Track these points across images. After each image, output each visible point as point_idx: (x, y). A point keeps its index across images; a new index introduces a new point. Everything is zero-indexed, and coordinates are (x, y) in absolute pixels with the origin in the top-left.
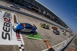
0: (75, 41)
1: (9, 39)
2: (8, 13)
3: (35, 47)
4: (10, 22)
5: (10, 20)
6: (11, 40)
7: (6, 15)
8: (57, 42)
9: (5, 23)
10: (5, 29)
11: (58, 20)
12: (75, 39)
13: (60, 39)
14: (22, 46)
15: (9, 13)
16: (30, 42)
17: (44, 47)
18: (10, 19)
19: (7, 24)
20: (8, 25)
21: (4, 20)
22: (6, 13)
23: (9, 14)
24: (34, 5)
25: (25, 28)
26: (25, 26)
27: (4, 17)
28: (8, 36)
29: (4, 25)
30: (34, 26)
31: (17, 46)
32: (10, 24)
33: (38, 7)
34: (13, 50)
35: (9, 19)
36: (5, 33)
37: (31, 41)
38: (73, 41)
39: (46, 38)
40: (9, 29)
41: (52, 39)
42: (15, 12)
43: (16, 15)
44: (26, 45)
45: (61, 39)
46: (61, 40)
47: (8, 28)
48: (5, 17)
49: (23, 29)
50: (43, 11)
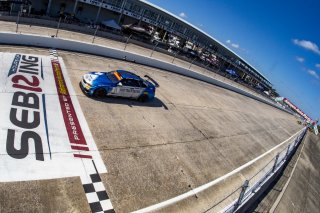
0: (310, 147)
1: (40, 156)
2: (27, 58)
3: (155, 179)
4: (40, 90)
5: (36, 82)
6: (46, 157)
7: (20, 65)
8: (242, 154)
9: (16, 95)
10: (19, 117)
11: (232, 67)
12: (312, 142)
13: (253, 140)
14: (96, 178)
15: (30, 58)
16: (131, 158)
17: (192, 175)
18: (39, 77)
19: (26, 97)
20: (31, 101)
21: (14, 86)
22: (17, 58)
23: (33, 59)
24: (129, 14)
25: (120, 84)
26: (120, 78)
27: (11, 73)
28: (31, 142)
29: (15, 102)
30: (146, 79)
31: (76, 180)
32: (39, 95)
33: (148, 21)
34: (58, 198)
35: (35, 79)
36: (19, 132)
37: (135, 155)
38: (302, 149)
39: (196, 138)
40: (37, 115)
41: (221, 140)
42: (54, 51)
43: (60, 60)
44: (114, 173)
45: (258, 141)
46: (257, 144)
47: (31, 111)
48: (18, 73)
49: (116, 85)
50: (167, 38)
